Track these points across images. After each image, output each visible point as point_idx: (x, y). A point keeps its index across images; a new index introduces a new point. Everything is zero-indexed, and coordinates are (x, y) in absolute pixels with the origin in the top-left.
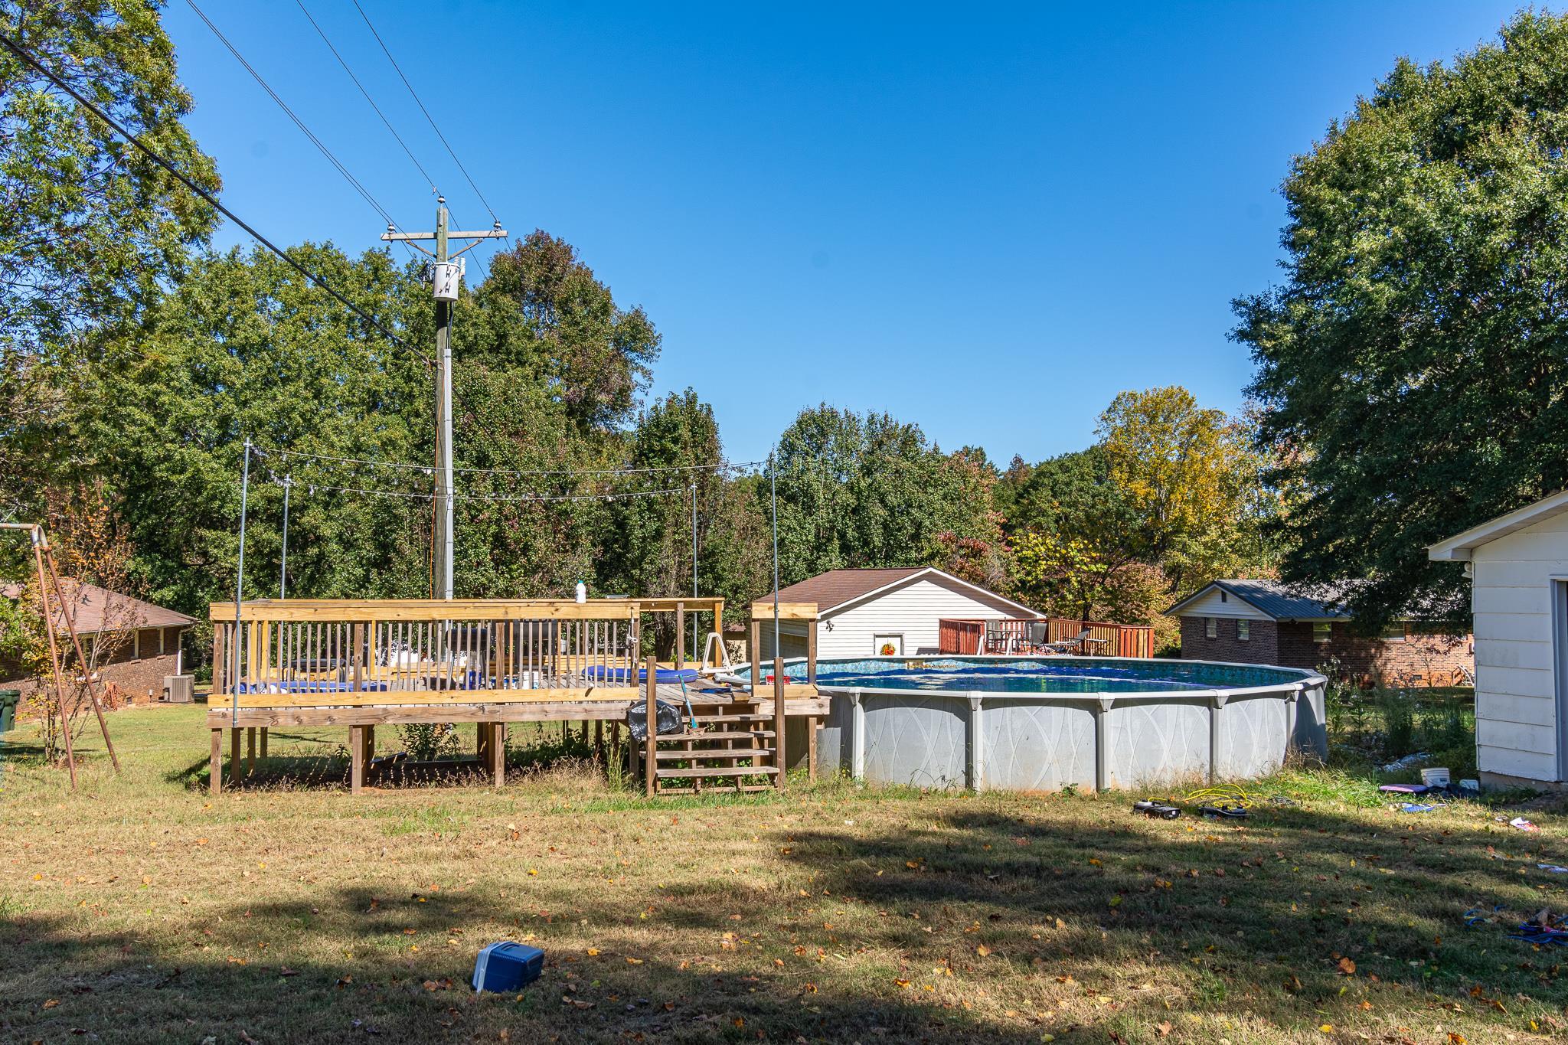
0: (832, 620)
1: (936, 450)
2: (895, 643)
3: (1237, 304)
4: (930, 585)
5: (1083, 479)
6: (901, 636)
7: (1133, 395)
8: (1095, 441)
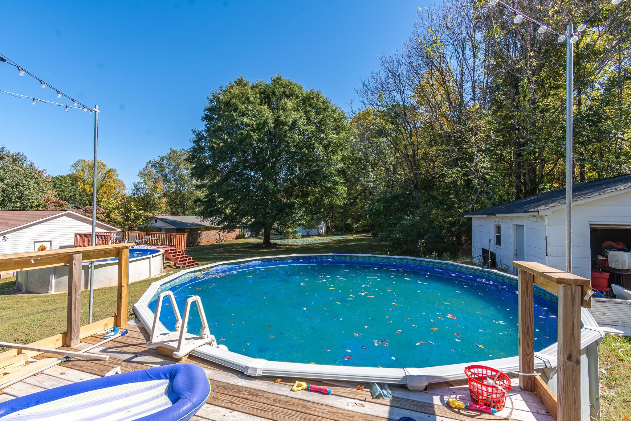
0: (7, 236)
1: (32, 165)
2: (47, 245)
3: (194, 131)
4: (67, 218)
5: (66, 184)
6: (50, 241)
7: (84, 161)
8: (69, 172)
